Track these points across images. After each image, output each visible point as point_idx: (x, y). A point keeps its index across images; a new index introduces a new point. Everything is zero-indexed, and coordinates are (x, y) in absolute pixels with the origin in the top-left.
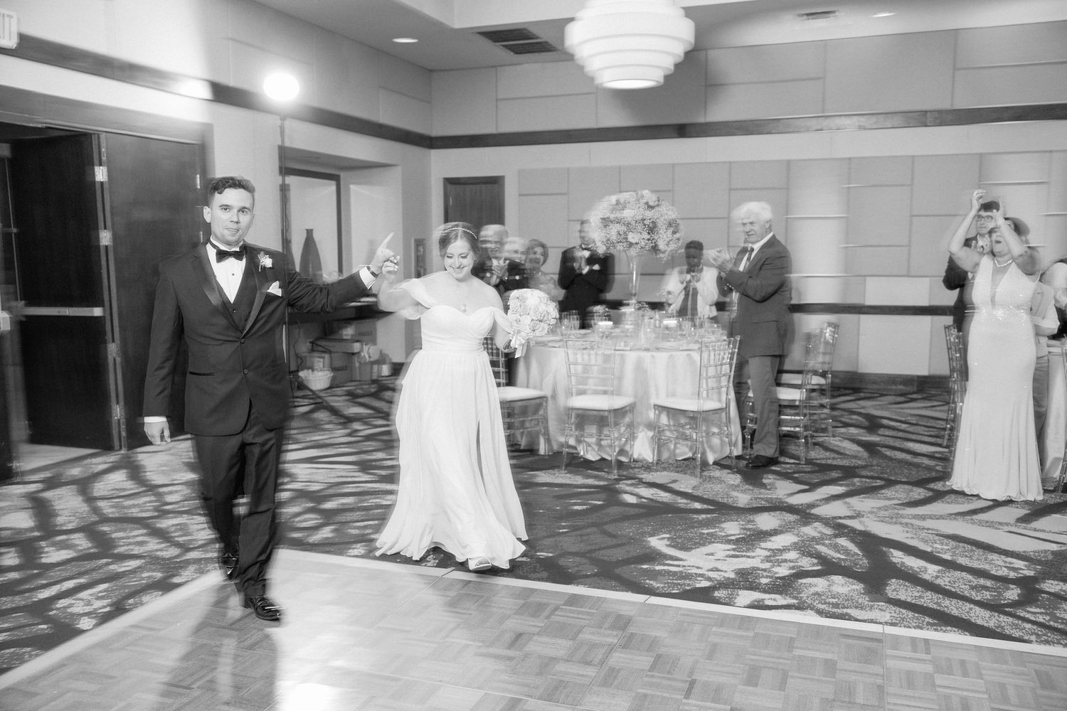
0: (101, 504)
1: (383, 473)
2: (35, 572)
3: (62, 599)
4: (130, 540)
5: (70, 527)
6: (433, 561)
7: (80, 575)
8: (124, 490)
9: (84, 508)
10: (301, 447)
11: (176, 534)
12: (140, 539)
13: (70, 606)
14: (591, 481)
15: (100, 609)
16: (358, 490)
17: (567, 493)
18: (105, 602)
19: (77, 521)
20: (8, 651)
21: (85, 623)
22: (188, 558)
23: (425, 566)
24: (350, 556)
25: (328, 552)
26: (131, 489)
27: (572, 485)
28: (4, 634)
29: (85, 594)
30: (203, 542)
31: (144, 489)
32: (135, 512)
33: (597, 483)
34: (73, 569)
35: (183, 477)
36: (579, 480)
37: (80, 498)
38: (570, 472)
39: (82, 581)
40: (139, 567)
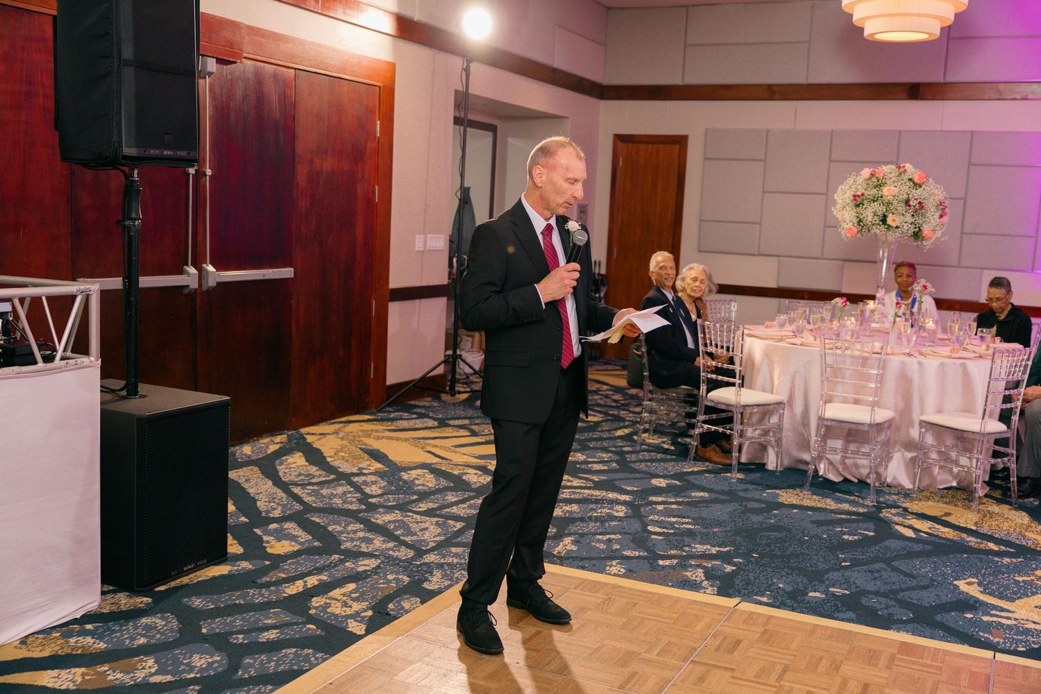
0: (297, 490)
1: (596, 478)
2: (267, 563)
3: (313, 597)
4: (350, 534)
5: (276, 513)
6: (710, 588)
7: (319, 570)
8: (314, 477)
9: (280, 494)
10: (483, 440)
11: (399, 532)
12: (361, 534)
13: (327, 605)
14: (846, 506)
15: (363, 612)
16: (576, 496)
17: (827, 520)
18: (365, 604)
19: (280, 508)
20: (289, 651)
21: (356, 627)
22: (426, 561)
23: (705, 592)
24: (609, 574)
25: (583, 568)
26: (320, 476)
27: (826, 509)
28: (274, 631)
29: (336, 593)
30: (434, 544)
31: (333, 477)
32: (338, 502)
33: (855, 509)
34: (306, 563)
35: (369, 465)
36: (830, 504)
37: (270, 483)
38: (814, 494)
39: (324, 577)
40: (378, 567)
